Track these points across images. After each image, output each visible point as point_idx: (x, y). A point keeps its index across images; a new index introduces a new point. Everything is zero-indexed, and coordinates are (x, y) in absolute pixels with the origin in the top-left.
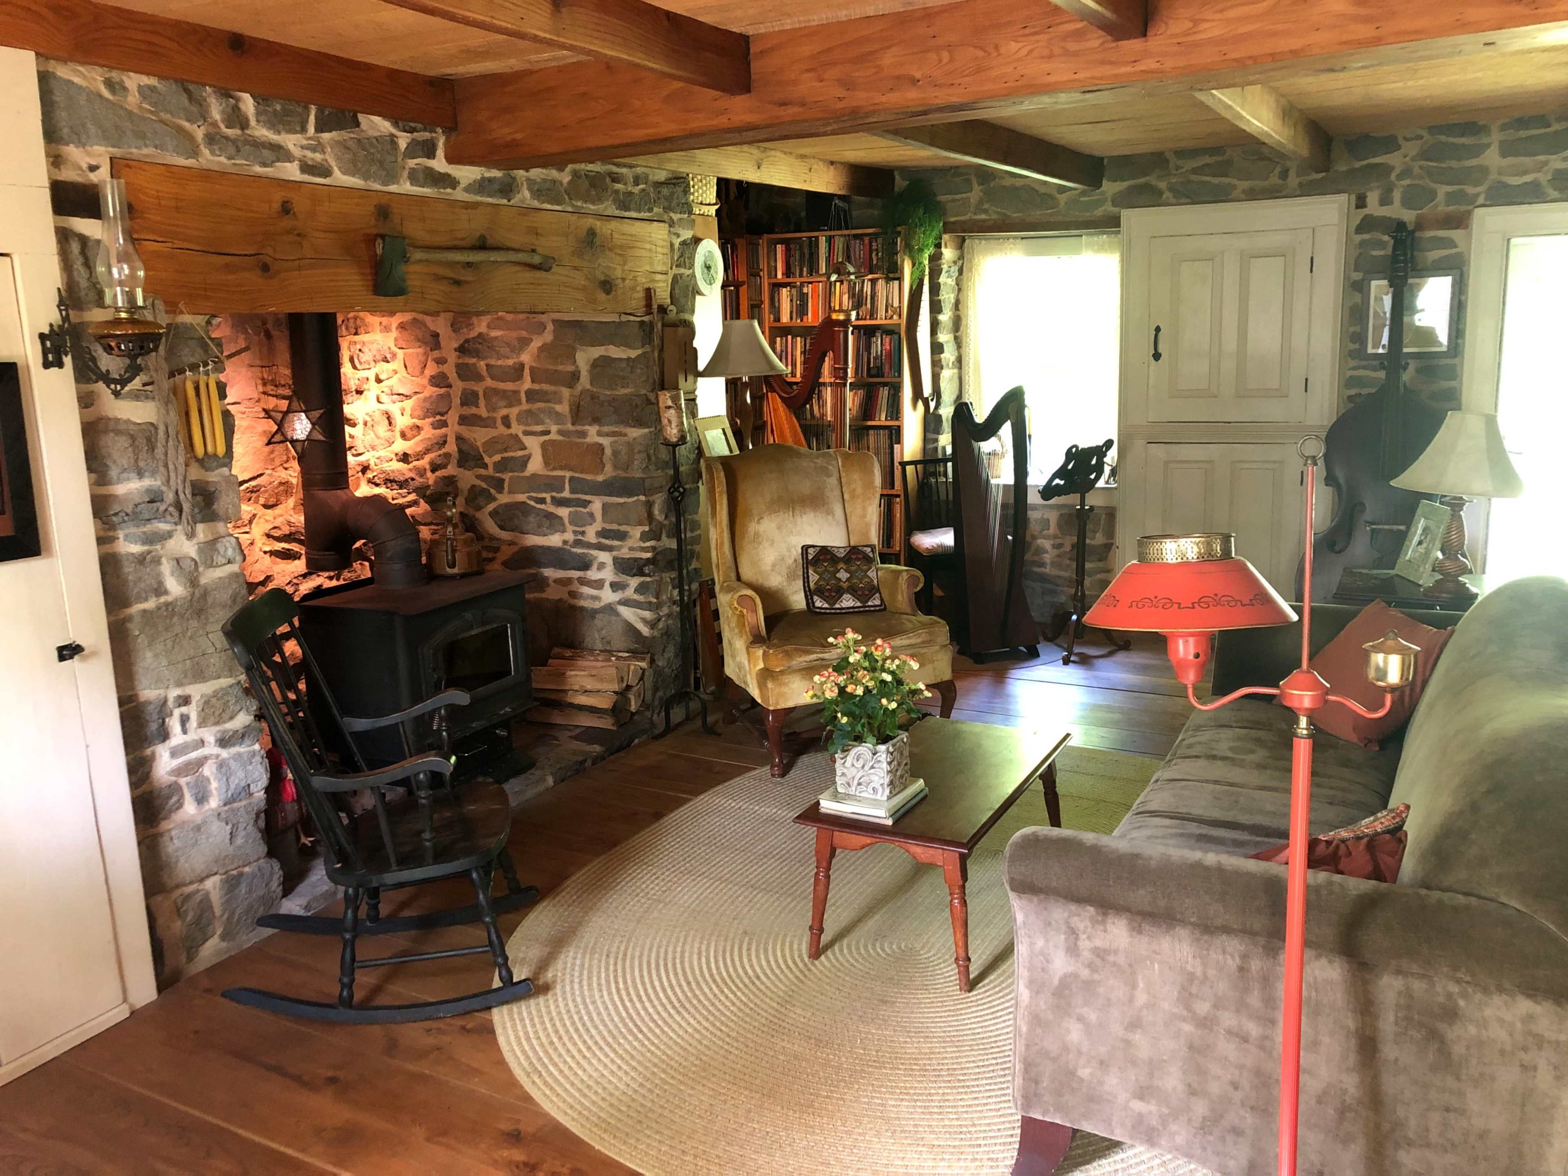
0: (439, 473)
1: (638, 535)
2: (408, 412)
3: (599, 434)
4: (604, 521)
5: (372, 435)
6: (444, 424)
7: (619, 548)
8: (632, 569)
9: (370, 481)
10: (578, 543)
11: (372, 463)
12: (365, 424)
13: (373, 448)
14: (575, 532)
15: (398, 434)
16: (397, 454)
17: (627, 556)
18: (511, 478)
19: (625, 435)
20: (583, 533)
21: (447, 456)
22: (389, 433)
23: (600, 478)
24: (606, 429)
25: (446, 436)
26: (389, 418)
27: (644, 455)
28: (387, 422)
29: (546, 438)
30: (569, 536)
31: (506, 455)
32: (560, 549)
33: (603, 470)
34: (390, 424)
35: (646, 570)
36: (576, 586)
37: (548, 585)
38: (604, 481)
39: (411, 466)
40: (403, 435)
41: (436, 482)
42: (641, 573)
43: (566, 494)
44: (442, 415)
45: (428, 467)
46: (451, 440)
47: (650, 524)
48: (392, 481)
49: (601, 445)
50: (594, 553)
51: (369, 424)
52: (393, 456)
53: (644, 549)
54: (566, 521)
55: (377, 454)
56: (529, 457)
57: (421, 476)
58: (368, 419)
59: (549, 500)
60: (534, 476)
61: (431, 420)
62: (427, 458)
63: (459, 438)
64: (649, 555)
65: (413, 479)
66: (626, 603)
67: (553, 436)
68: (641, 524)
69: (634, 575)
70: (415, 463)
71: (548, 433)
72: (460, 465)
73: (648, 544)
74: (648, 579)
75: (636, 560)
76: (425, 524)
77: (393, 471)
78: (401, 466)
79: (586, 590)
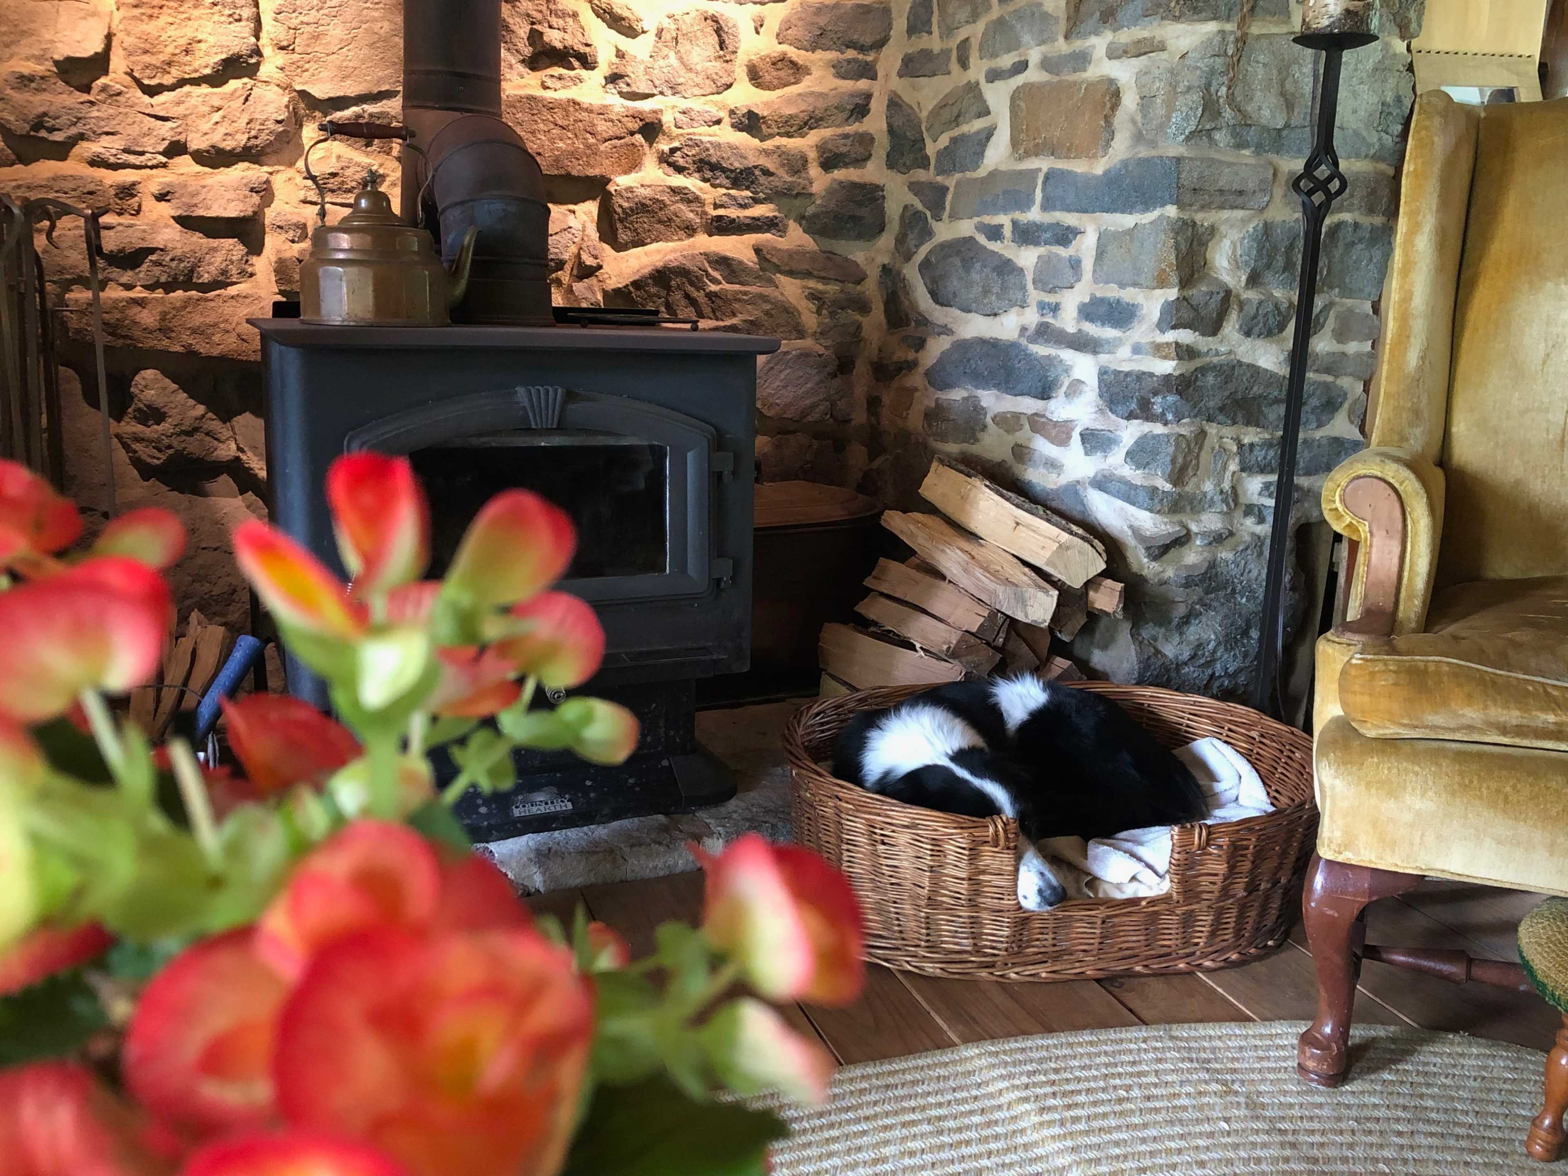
0: (839, 174)
1: (1156, 315)
2: (773, 24)
3: (1114, 53)
4: (1096, 280)
5: (673, 59)
6: (868, 71)
7: (1111, 346)
8: (1126, 399)
9: (665, 159)
10: (1044, 332)
11: (667, 119)
12: (659, 34)
13: (675, 89)
14: (1042, 306)
15: (741, 73)
16: (732, 112)
17: (1126, 368)
18: (958, 184)
19: (1161, 47)
20: (1055, 309)
21: (866, 140)
22: (718, 64)
23: (1099, 168)
24: (1126, 36)
25: (868, 96)
26: (719, 31)
27: (1196, 97)
28: (714, 39)
29: (1019, 80)
30: (1031, 317)
31: (956, 132)
32: (1013, 345)
33: (1108, 145)
34: (722, 45)
35: (1158, 404)
36: (1024, 434)
37: (984, 427)
38: (1106, 173)
39: (769, 144)
40: (755, 76)
41: (830, 192)
42: (1144, 412)
43: (1034, 215)
44: (862, 49)
45: (812, 155)
46: (878, 106)
47: (1185, 283)
48: (715, 167)
49: (1111, 81)
50: (1067, 355)
51: (666, 36)
52: (723, 114)
53: (1158, 350)
54: (1029, 277)
55: (683, 104)
56: (989, 133)
57: (795, 172)
58: (667, 23)
59: (1007, 231)
60: (993, 174)
61: (832, 55)
62: (814, 137)
63: (895, 104)
64: (1167, 367)
65: (767, 173)
66: (1102, 483)
67: (1033, 75)
68: (1161, 283)
69: (1131, 416)
70: (779, 141)
71: (1021, 67)
72: (892, 163)
73: (1171, 336)
74: (1158, 429)
75: (1141, 376)
76: (791, 273)
77: (718, 146)
78: (742, 139)
79: (1043, 446)
